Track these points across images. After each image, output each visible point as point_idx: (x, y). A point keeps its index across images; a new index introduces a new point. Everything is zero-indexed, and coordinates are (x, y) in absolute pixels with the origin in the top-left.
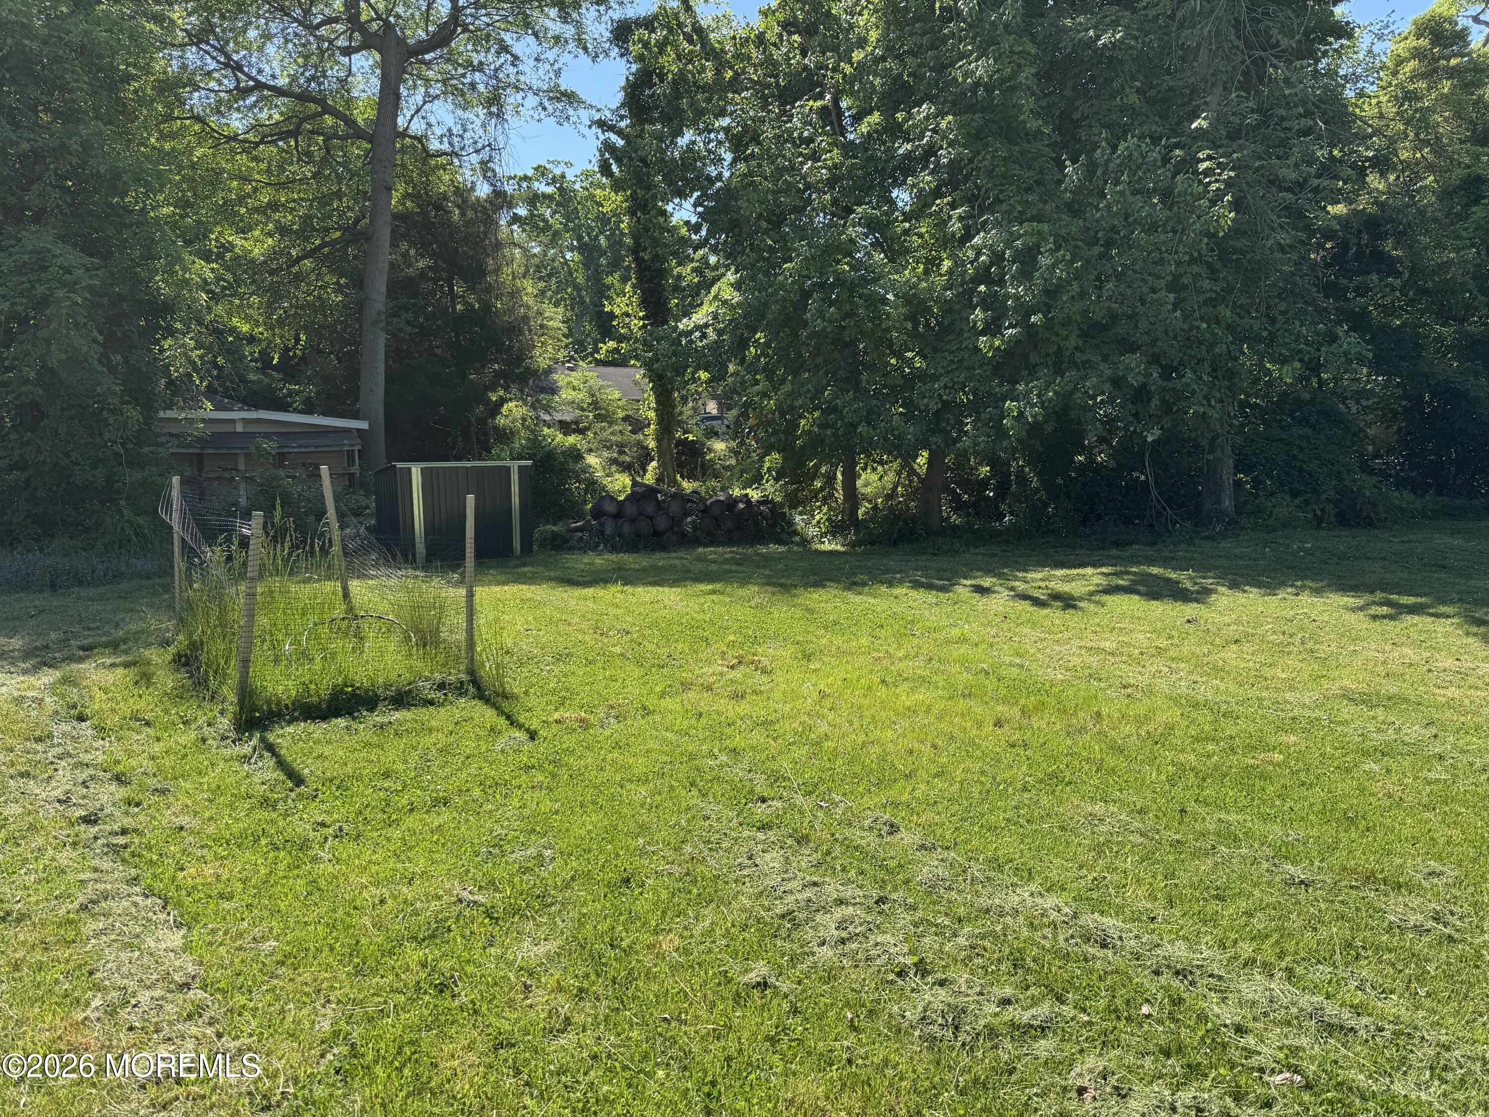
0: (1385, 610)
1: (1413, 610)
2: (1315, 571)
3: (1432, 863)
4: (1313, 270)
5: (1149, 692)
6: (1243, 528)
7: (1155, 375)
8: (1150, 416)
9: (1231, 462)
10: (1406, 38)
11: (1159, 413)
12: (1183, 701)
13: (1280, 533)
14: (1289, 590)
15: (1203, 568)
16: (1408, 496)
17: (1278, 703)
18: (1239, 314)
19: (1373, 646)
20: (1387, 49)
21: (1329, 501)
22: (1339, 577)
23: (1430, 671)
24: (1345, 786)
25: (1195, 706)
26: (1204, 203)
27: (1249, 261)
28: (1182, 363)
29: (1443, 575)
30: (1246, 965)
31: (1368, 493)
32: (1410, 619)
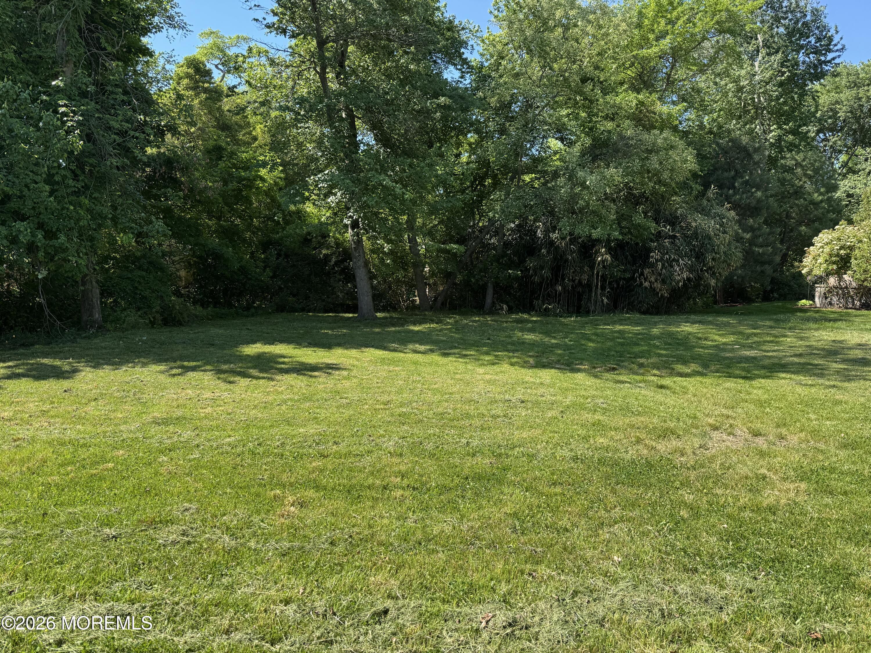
0: (179, 371)
1: (194, 369)
2: (147, 352)
3: (185, 504)
4: (136, 182)
5: (33, 440)
6: (109, 330)
7: (40, 236)
8: (40, 262)
9: (98, 291)
10: (182, 66)
11: (46, 260)
12: (55, 443)
13: (130, 332)
14: (130, 365)
15: (79, 357)
16: (199, 308)
17: (116, 433)
18: (94, 203)
19: (172, 391)
20: (173, 69)
21: (157, 312)
22: (159, 355)
23: (199, 400)
24: (146, 473)
25: (63, 444)
26: (62, 132)
27: (98, 172)
28: (58, 230)
29: (212, 349)
30: (70, 600)
31: (178, 308)
32: (191, 374)
